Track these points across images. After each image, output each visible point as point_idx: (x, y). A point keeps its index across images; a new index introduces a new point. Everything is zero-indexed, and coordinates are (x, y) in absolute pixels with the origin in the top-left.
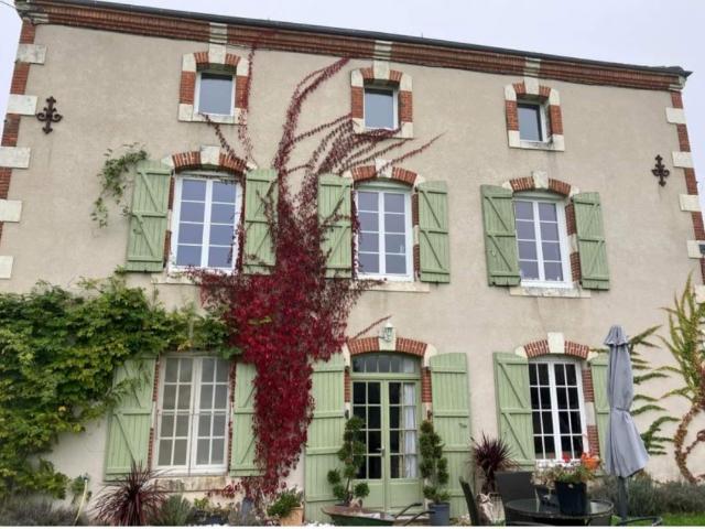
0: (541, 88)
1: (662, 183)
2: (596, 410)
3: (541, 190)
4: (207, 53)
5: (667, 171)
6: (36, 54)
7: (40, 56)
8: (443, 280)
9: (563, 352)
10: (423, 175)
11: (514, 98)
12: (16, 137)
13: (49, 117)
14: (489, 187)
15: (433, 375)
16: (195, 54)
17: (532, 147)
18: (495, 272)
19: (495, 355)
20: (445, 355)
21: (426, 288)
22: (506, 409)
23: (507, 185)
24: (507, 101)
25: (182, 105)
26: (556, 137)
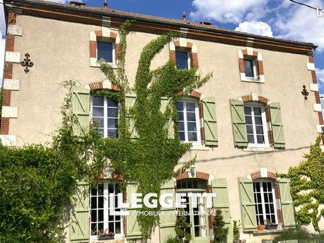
0: (254, 52)
1: (306, 98)
2: (281, 202)
3: (255, 101)
4: (101, 31)
5: (308, 93)
6: (17, 30)
7: (20, 31)
8: (215, 144)
9: (267, 177)
10: (204, 94)
11: (242, 57)
12: (12, 74)
13: (27, 63)
14: (233, 100)
15: (213, 189)
16: (95, 32)
17: (251, 81)
18: (237, 140)
19: (238, 178)
20: (217, 179)
21: (208, 148)
22: (244, 203)
23: (241, 99)
24: (239, 58)
25: (91, 58)
26: (261, 76)
